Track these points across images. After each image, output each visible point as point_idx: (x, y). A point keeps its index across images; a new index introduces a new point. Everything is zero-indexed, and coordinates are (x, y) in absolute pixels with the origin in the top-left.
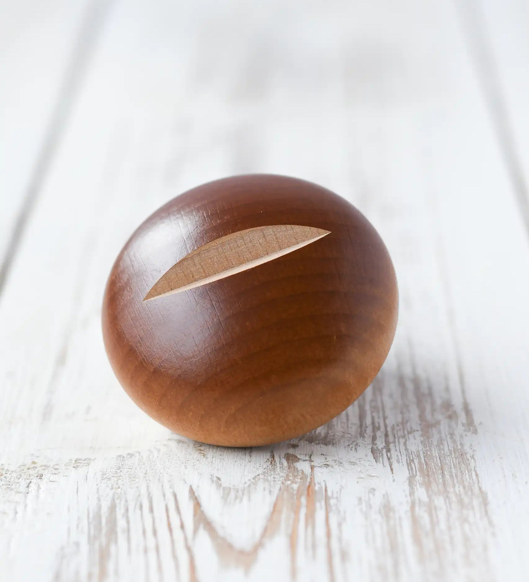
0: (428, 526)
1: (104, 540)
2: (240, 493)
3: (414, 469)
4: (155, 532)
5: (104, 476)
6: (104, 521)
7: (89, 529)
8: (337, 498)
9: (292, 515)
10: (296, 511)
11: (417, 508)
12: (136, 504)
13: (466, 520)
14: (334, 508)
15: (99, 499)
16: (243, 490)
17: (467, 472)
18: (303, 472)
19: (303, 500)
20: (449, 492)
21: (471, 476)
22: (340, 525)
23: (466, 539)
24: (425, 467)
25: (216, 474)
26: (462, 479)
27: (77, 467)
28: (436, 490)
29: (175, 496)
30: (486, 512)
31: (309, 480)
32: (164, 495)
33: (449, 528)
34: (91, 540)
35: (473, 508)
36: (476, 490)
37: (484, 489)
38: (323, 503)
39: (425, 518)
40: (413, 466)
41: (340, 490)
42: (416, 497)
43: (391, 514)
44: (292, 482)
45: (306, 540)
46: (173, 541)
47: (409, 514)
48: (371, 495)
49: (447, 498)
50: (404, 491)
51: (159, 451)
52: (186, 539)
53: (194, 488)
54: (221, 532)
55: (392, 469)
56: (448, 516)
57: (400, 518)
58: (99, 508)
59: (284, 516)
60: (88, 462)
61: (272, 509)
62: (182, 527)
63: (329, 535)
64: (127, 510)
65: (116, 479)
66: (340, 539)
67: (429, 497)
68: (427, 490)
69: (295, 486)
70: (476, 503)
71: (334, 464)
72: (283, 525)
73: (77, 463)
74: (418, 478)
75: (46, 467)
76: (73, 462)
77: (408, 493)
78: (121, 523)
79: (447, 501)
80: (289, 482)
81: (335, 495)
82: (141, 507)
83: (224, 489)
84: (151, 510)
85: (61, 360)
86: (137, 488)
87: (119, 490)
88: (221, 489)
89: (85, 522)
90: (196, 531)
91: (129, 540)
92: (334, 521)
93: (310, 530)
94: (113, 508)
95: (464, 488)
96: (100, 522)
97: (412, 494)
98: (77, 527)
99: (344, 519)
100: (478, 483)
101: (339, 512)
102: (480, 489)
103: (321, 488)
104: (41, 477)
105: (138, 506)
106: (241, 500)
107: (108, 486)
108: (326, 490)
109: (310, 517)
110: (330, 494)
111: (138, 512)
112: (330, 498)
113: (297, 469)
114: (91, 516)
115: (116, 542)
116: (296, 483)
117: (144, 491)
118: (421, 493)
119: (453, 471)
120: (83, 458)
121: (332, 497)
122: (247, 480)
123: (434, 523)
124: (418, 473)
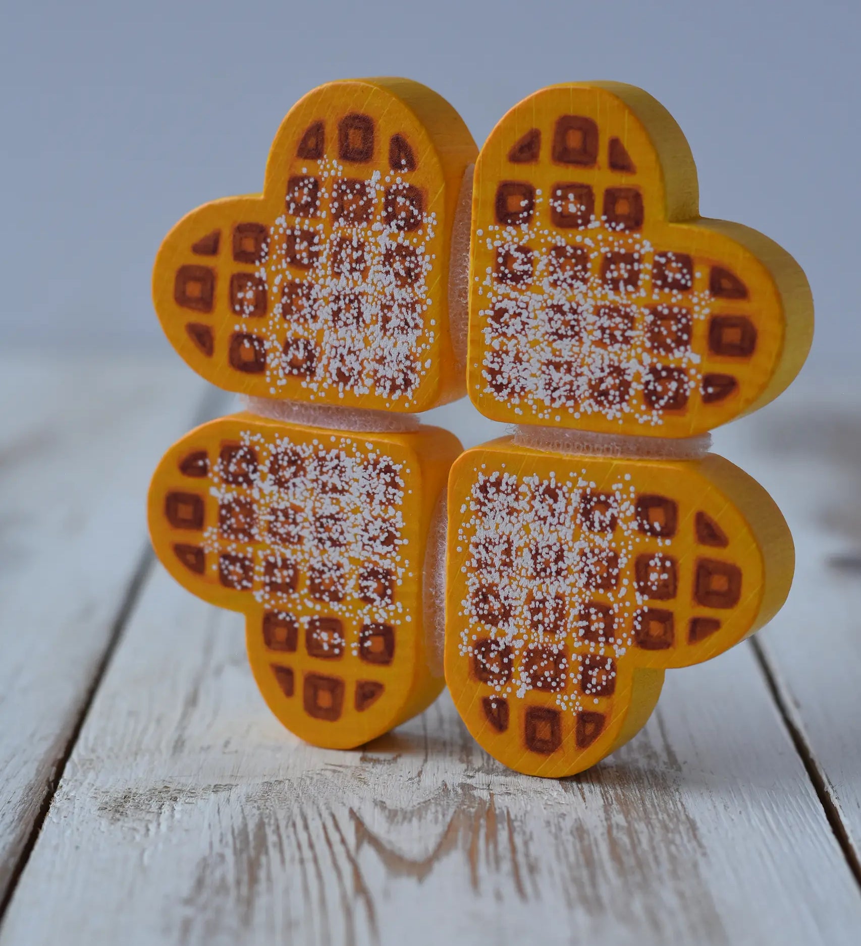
0: (629, 847)
1: (252, 853)
2: (409, 815)
3: (610, 798)
4: (311, 846)
5: (249, 798)
6: (251, 837)
7: (235, 843)
8: (521, 821)
9: (471, 834)
10: (475, 831)
11: (615, 831)
12: (288, 823)
13: (672, 842)
14: (518, 829)
15: (244, 818)
16: (412, 813)
17: (671, 802)
18: (481, 799)
19: (482, 821)
20: (650, 819)
21: (675, 805)
22: (526, 844)
23: (673, 859)
24: (622, 797)
25: (379, 798)
26: (666, 807)
27: (217, 791)
28: (636, 816)
29: (333, 817)
30: (695, 836)
31: (488, 805)
32: (320, 815)
33: (653, 849)
34: (237, 853)
35: (680, 833)
36: (683, 817)
37: (691, 816)
38: (506, 824)
39: (625, 840)
40: (608, 796)
41: (525, 815)
42: (613, 822)
43: (585, 836)
44: (469, 807)
45: (487, 855)
46: (333, 854)
47: (606, 836)
48: (561, 820)
49: (649, 823)
50: (599, 816)
51: (312, 778)
52: (348, 852)
53: (355, 810)
54: (388, 847)
55: (584, 799)
56: (651, 839)
57: (596, 840)
58: (245, 825)
59: (460, 835)
60: (229, 787)
61: (446, 828)
62: (343, 841)
63: (514, 850)
64: (278, 827)
65: (263, 801)
66: (527, 855)
67: (628, 822)
68: (626, 817)
69: (472, 810)
70: (682, 828)
71: (516, 792)
72: (460, 843)
73: (216, 789)
74: (615, 806)
75: (180, 791)
76: (212, 787)
77: (603, 818)
78: (272, 838)
79: (650, 826)
80: (465, 807)
81: (519, 818)
82: (294, 825)
83: (390, 811)
84: (306, 827)
85: (192, 701)
86: (288, 808)
87: (268, 811)
88: (387, 812)
89: (230, 838)
90: (359, 846)
91: (282, 852)
92: (518, 840)
93: (491, 847)
94: (261, 826)
95: (668, 815)
96: (247, 837)
97: (608, 819)
98: (221, 841)
99: (531, 838)
100: (685, 811)
101: (524, 833)
102: (687, 817)
103: (503, 812)
104: (175, 799)
105: (290, 823)
106: (410, 821)
107: (254, 807)
108: (508, 812)
109: (492, 836)
110: (512, 817)
111: (291, 829)
112: (513, 821)
113: (474, 796)
114: (236, 831)
115: (267, 853)
116: (473, 807)
117: (296, 811)
118: (619, 818)
119: (655, 801)
120: (224, 783)
121: (516, 820)
122: (415, 803)
123: (635, 844)
124: (614, 802)
